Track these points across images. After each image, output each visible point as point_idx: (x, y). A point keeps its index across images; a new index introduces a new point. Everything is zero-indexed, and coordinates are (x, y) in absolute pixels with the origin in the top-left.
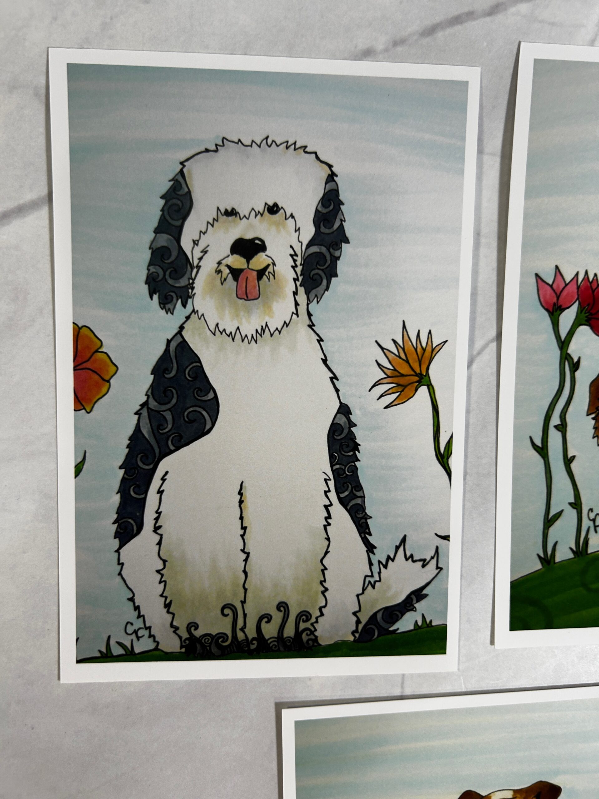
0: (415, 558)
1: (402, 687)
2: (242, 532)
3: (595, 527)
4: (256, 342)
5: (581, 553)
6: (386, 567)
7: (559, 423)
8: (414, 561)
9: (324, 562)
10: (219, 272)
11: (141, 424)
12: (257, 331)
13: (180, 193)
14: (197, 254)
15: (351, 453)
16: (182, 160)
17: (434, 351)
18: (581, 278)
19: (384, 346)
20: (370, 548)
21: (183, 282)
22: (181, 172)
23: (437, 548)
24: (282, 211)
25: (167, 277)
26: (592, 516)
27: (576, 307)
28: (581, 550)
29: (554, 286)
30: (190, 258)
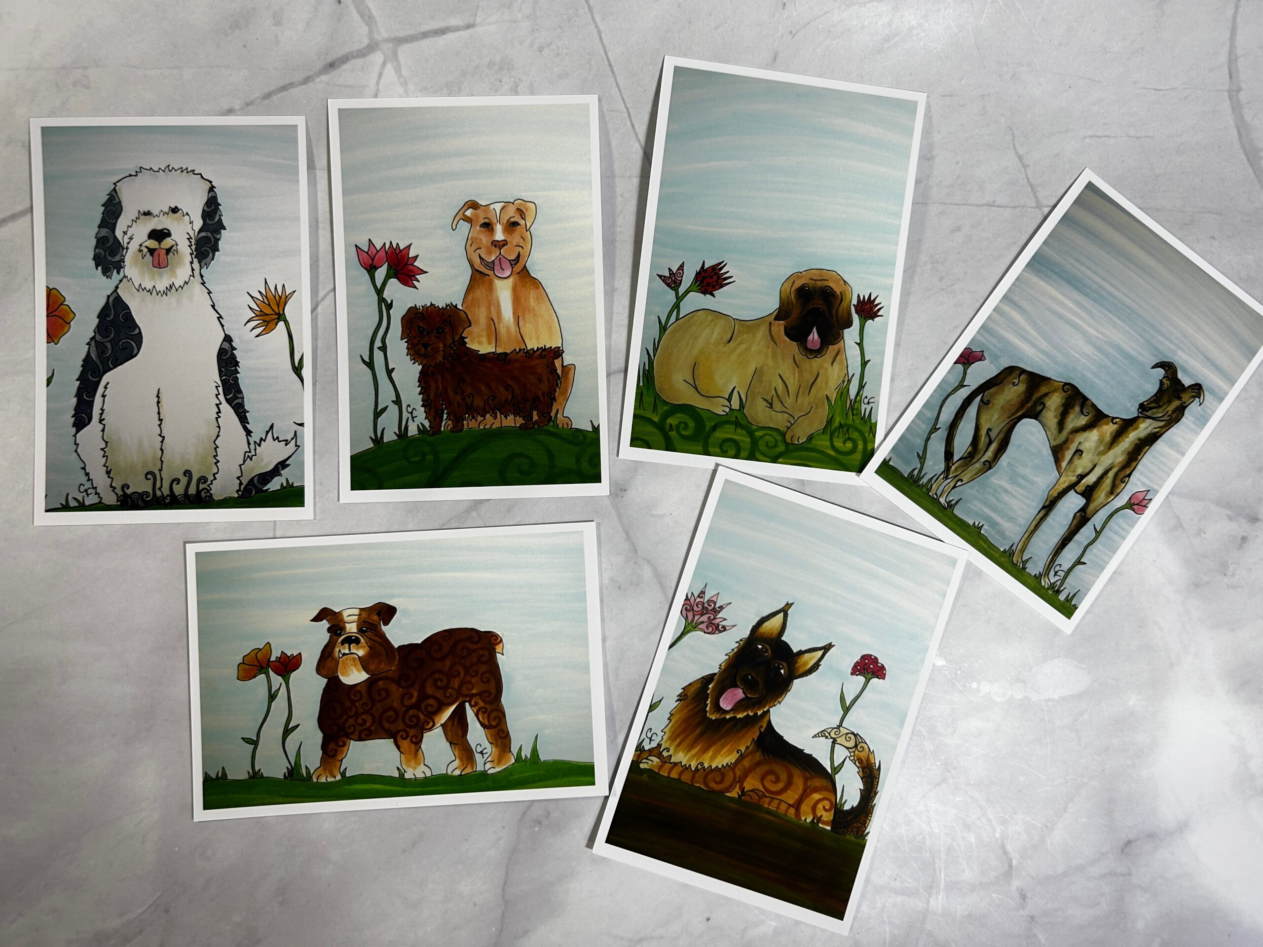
0: (280, 440)
1: (275, 532)
2: (159, 423)
3: (413, 418)
4: (166, 295)
5: (403, 436)
6: (259, 445)
7: (381, 345)
8: (279, 441)
9: (216, 442)
10: (140, 251)
11: (91, 351)
12: (167, 288)
13: (115, 202)
14: (126, 240)
15: (234, 368)
16: (115, 182)
17: (287, 298)
18: (387, 246)
19: (253, 295)
20: (248, 433)
21: (117, 258)
22: (114, 189)
23: (296, 432)
24: (181, 211)
25: (107, 255)
26: (410, 410)
27: (385, 266)
28: (402, 434)
29: (369, 253)
30: (122, 244)
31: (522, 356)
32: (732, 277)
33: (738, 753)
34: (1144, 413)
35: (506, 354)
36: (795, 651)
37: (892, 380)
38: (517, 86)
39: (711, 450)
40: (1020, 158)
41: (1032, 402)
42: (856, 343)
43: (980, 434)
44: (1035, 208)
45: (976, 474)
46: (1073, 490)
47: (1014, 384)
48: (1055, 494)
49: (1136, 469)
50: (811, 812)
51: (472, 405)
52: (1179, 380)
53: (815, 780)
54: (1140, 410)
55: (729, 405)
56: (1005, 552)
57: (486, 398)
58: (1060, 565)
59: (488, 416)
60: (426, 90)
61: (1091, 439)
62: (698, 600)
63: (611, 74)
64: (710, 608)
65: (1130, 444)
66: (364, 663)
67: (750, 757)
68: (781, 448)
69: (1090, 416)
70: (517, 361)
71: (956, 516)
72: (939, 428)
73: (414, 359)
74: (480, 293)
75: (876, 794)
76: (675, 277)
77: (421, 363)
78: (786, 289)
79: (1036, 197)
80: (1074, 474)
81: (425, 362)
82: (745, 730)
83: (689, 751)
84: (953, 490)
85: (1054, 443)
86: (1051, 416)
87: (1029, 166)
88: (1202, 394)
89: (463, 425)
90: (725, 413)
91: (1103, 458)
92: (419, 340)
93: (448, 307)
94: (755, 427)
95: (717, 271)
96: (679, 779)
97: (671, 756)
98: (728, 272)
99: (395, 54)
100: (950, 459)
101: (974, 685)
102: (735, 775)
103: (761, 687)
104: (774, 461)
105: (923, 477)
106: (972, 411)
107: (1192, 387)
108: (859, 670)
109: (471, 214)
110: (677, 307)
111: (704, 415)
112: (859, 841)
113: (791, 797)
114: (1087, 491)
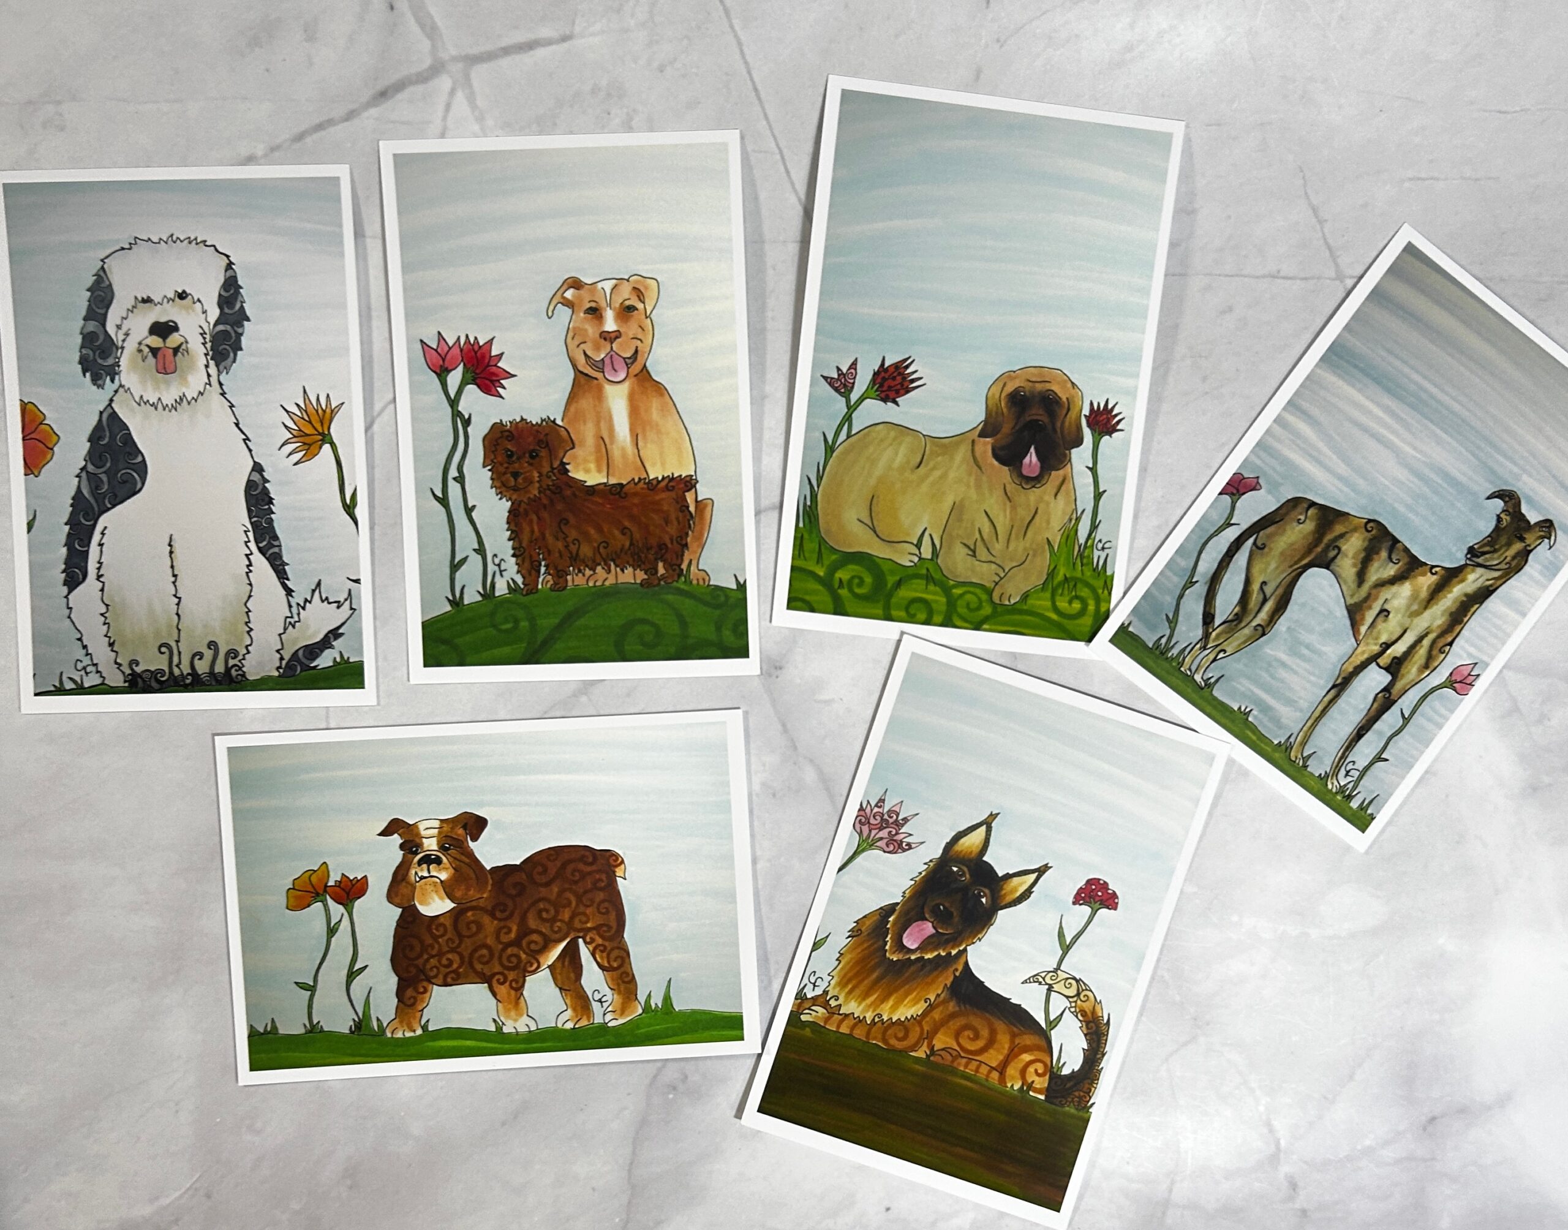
0: (331, 600)
2: (173, 579)
3: (501, 571)
4: (176, 410)
5: (489, 596)
6: (304, 608)
7: (457, 474)
8: (329, 603)
9: (248, 605)
10: (140, 351)
11: (82, 486)
12: (176, 401)
13: (102, 285)
14: (121, 337)
15: (267, 507)
17: (333, 413)
18: (462, 341)
19: (289, 409)
20: (289, 592)
21: (110, 361)
22: (103, 268)
23: (350, 590)
24: (190, 297)
25: (97, 357)
26: (497, 561)
27: (461, 368)
28: (488, 594)
29: (439, 350)
30: (115, 340)
31: (642, 489)
32: (921, 378)
33: (926, 1002)
34: (1474, 559)
35: (621, 485)
36: (1000, 874)
37: (1136, 517)
38: (631, 119)
39: (894, 613)
40: (1315, 210)
41: (1322, 545)
42: (1087, 467)
43: (1251, 590)
44: (1334, 280)
45: (1245, 642)
46: (1374, 663)
47: (1299, 521)
48: (1351, 669)
50: (1019, 1076)
51: (577, 554)
52: (1524, 516)
53: (1025, 1037)
54: (1469, 556)
55: (917, 553)
56: (1280, 746)
57: (596, 545)
58: (1354, 762)
59: (599, 568)
60: (509, 127)
61: (1401, 596)
62: (876, 810)
63: (757, 102)
64: (891, 821)
65: (1454, 602)
66: (448, 888)
67: (941, 1008)
68: (987, 610)
69: (1400, 564)
70: (636, 494)
71: (1215, 699)
72: (1197, 582)
73: (501, 493)
74: (585, 403)
75: (1104, 1055)
76: (845, 380)
77: (510, 499)
78: (993, 395)
79: (1337, 265)
80: (1376, 642)
81: (514, 497)
82: (935, 973)
83: (864, 999)
84: (1213, 664)
85: (1350, 601)
86: (1347, 566)
87: (1326, 221)
88: (1553, 534)
89: (566, 581)
90: (912, 564)
91: (1416, 620)
92: (507, 468)
93: (544, 423)
94: (952, 583)
95: (902, 370)
96: (851, 1035)
97: (840, 1006)
98: (916, 371)
99: (467, 77)
100: (1210, 623)
101: (1235, 918)
102: (922, 1029)
103: (956, 919)
104: (977, 627)
105: (1173, 647)
106: (1241, 558)
107: (1540, 524)
108: (1083, 899)
109: (573, 296)
110: (848, 419)
111: (885, 567)
112: (1081, 1114)
113: (994, 1058)
114: (1394, 665)
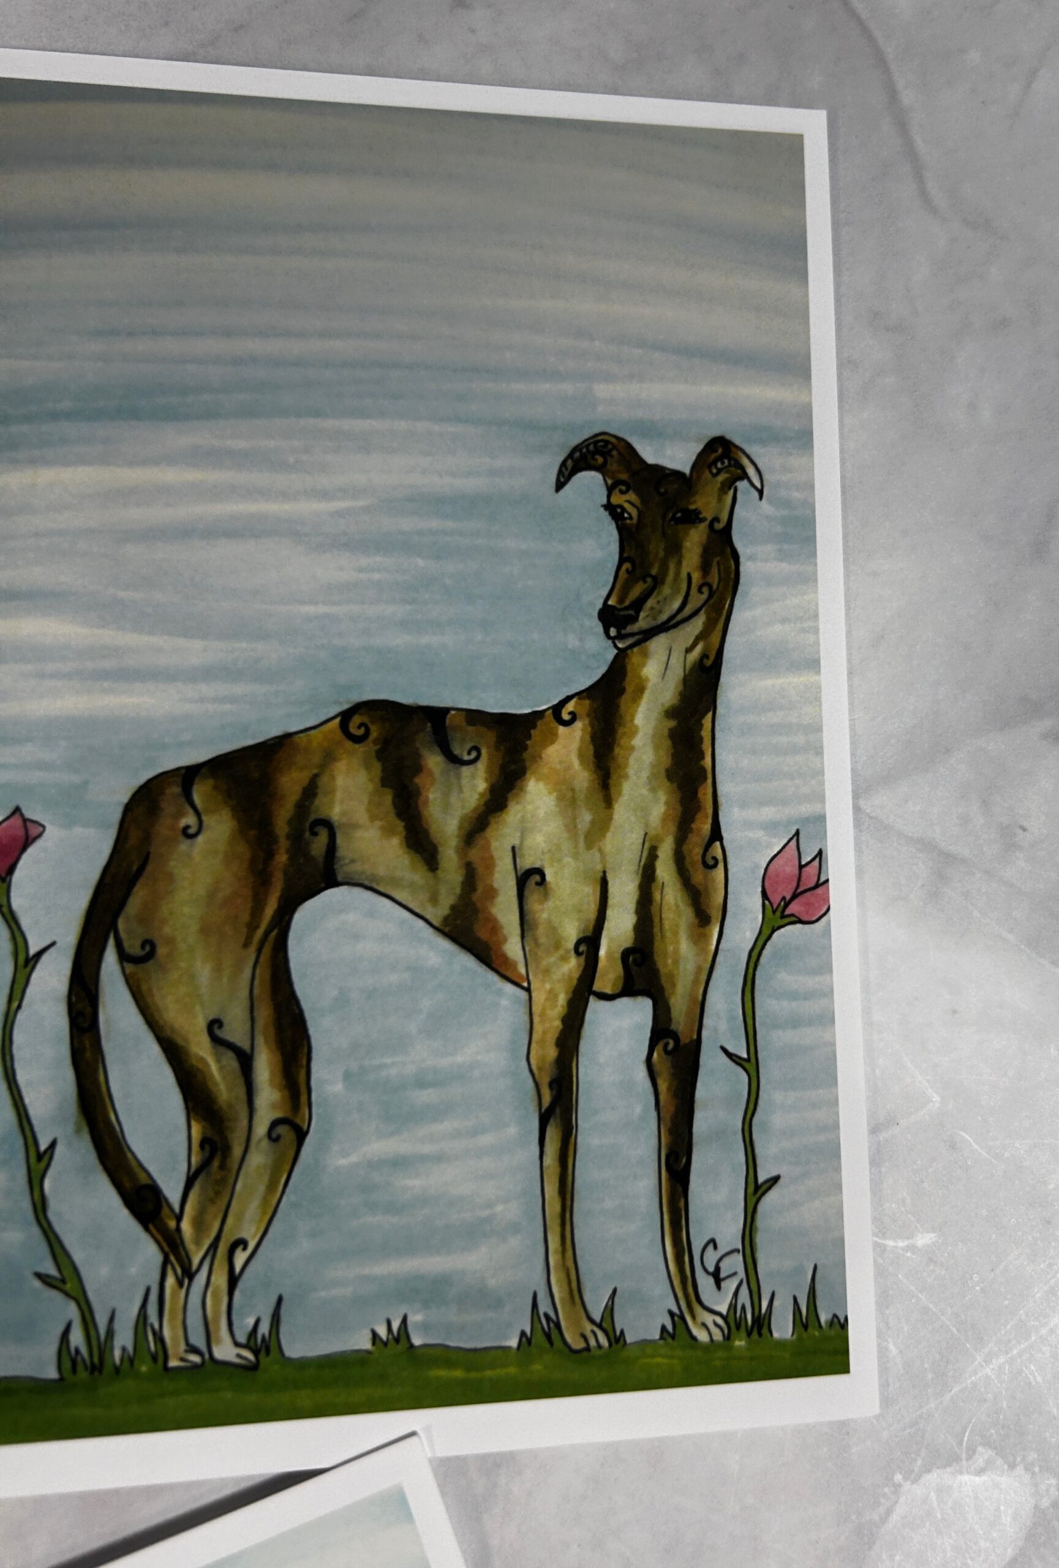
34: (631, 629)
43: (194, 1062)
45: (271, 1187)
46: (592, 999)
47: (188, 834)
48: (552, 1053)
49: (722, 800)
52: (658, 469)
54: (613, 632)
56: (529, 1341)
58: (713, 1242)
61: (538, 818)
65: (656, 748)
69: (484, 752)
71: (303, 1363)
72: (53, 1145)
80: (561, 952)
84: (237, 1294)
85: (437, 914)
88: (745, 462)
91: (610, 842)
105: (110, 1333)
107: (702, 461)
114: (634, 969)
